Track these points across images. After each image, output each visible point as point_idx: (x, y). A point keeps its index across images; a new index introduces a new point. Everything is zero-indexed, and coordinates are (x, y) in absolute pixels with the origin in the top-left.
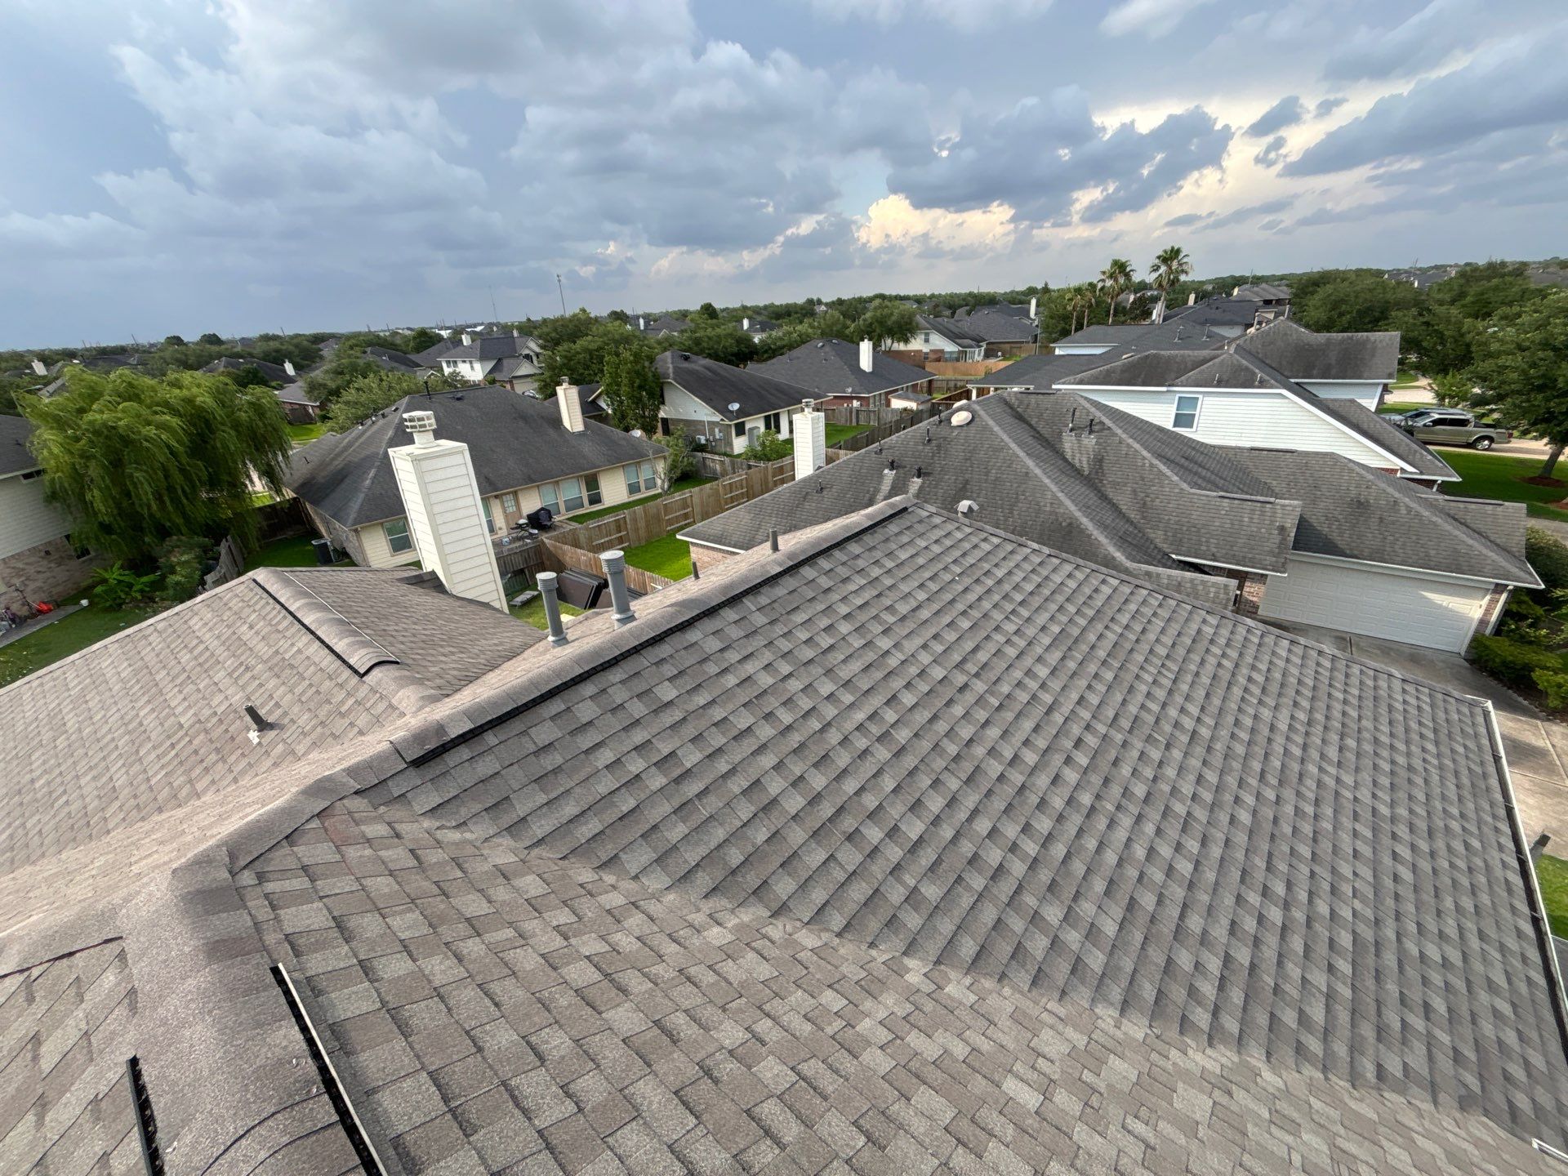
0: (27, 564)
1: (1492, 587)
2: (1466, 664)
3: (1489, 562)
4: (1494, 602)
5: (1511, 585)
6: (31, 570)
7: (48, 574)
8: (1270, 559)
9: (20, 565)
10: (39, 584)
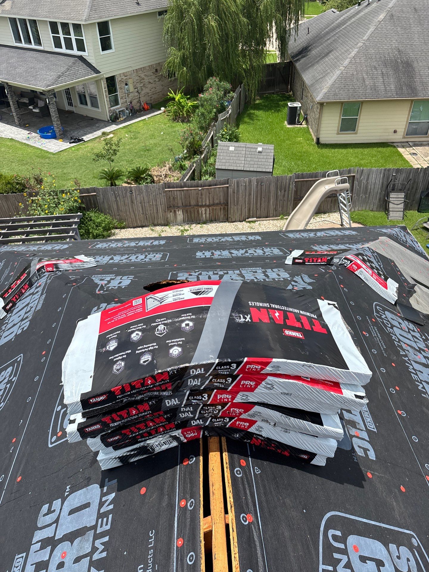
0: (145, 75)
6: (146, 80)
7: (153, 85)
9: (142, 76)
10: (147, 90)
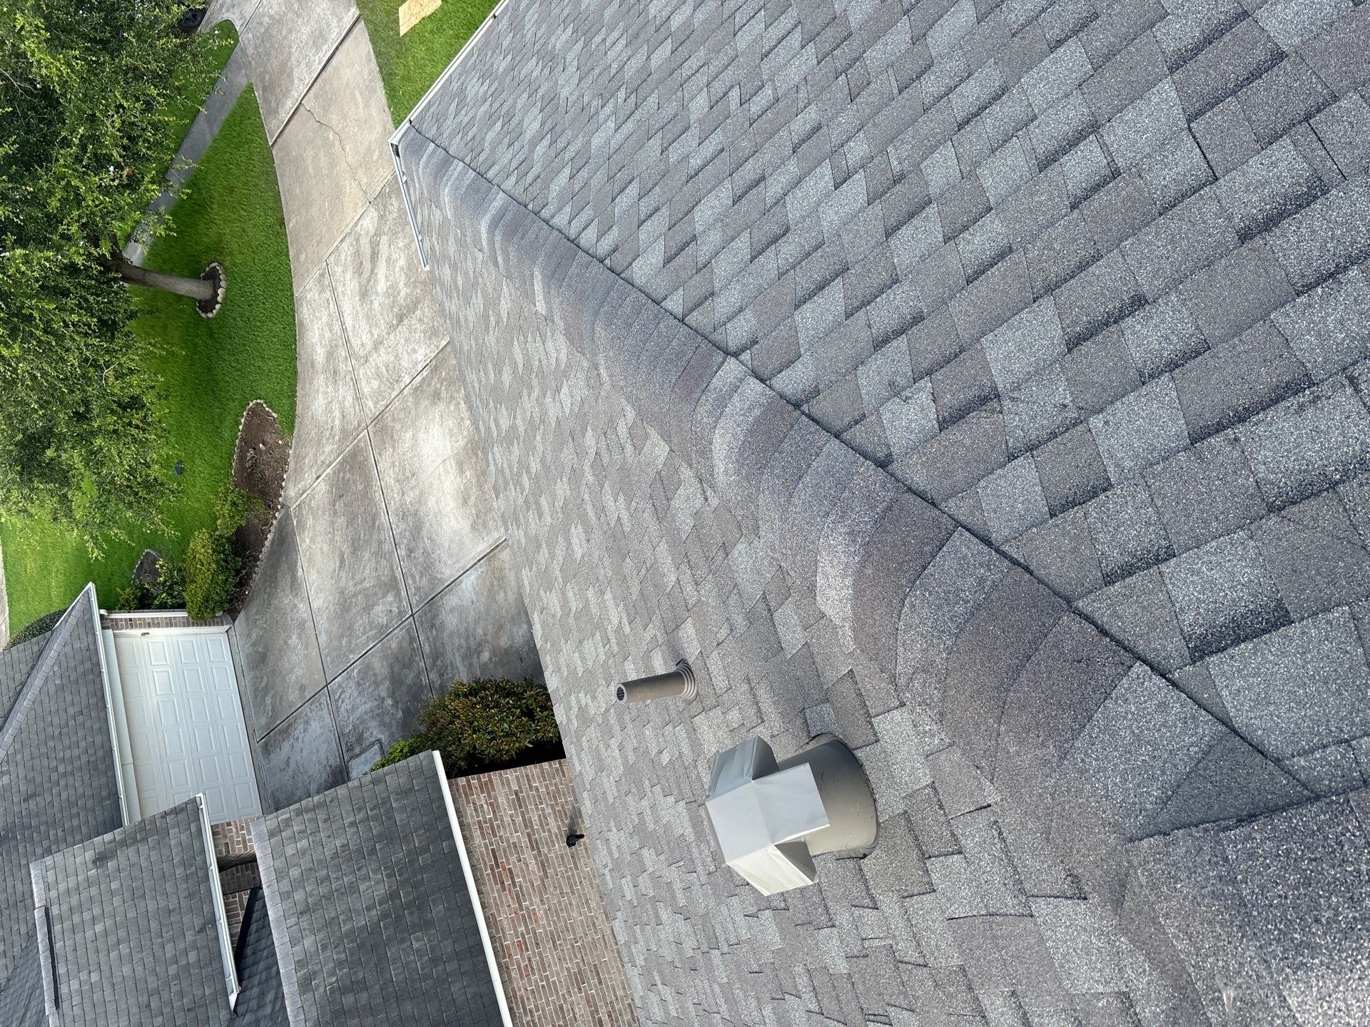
1: (110, 632)
2: (242, 616)
3: (68, 649)
4: (131, 624)
5: (97, 612)
8: (175, 837)
